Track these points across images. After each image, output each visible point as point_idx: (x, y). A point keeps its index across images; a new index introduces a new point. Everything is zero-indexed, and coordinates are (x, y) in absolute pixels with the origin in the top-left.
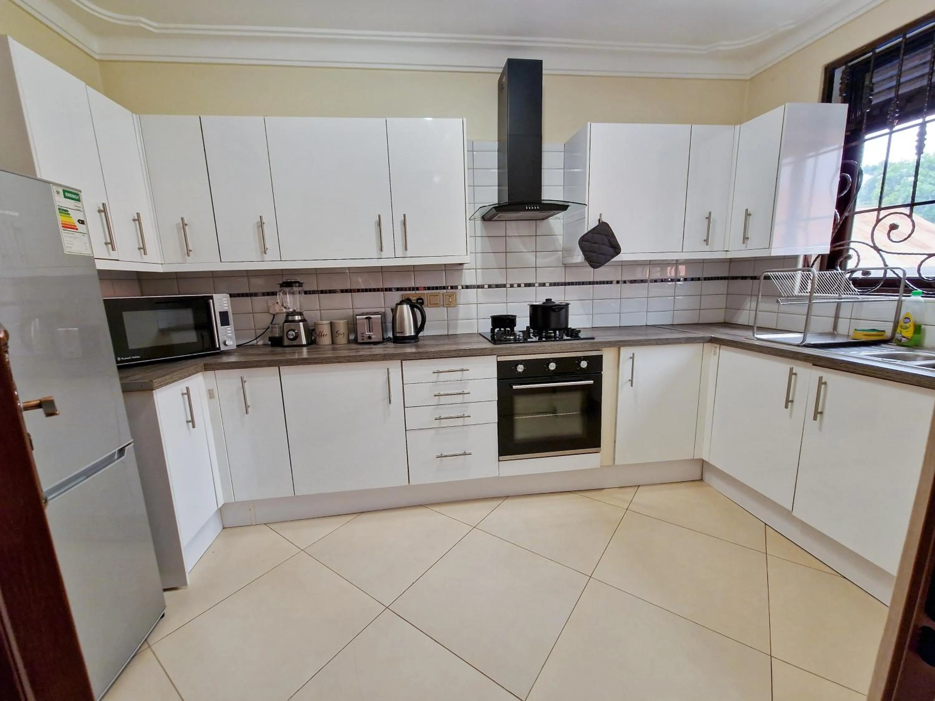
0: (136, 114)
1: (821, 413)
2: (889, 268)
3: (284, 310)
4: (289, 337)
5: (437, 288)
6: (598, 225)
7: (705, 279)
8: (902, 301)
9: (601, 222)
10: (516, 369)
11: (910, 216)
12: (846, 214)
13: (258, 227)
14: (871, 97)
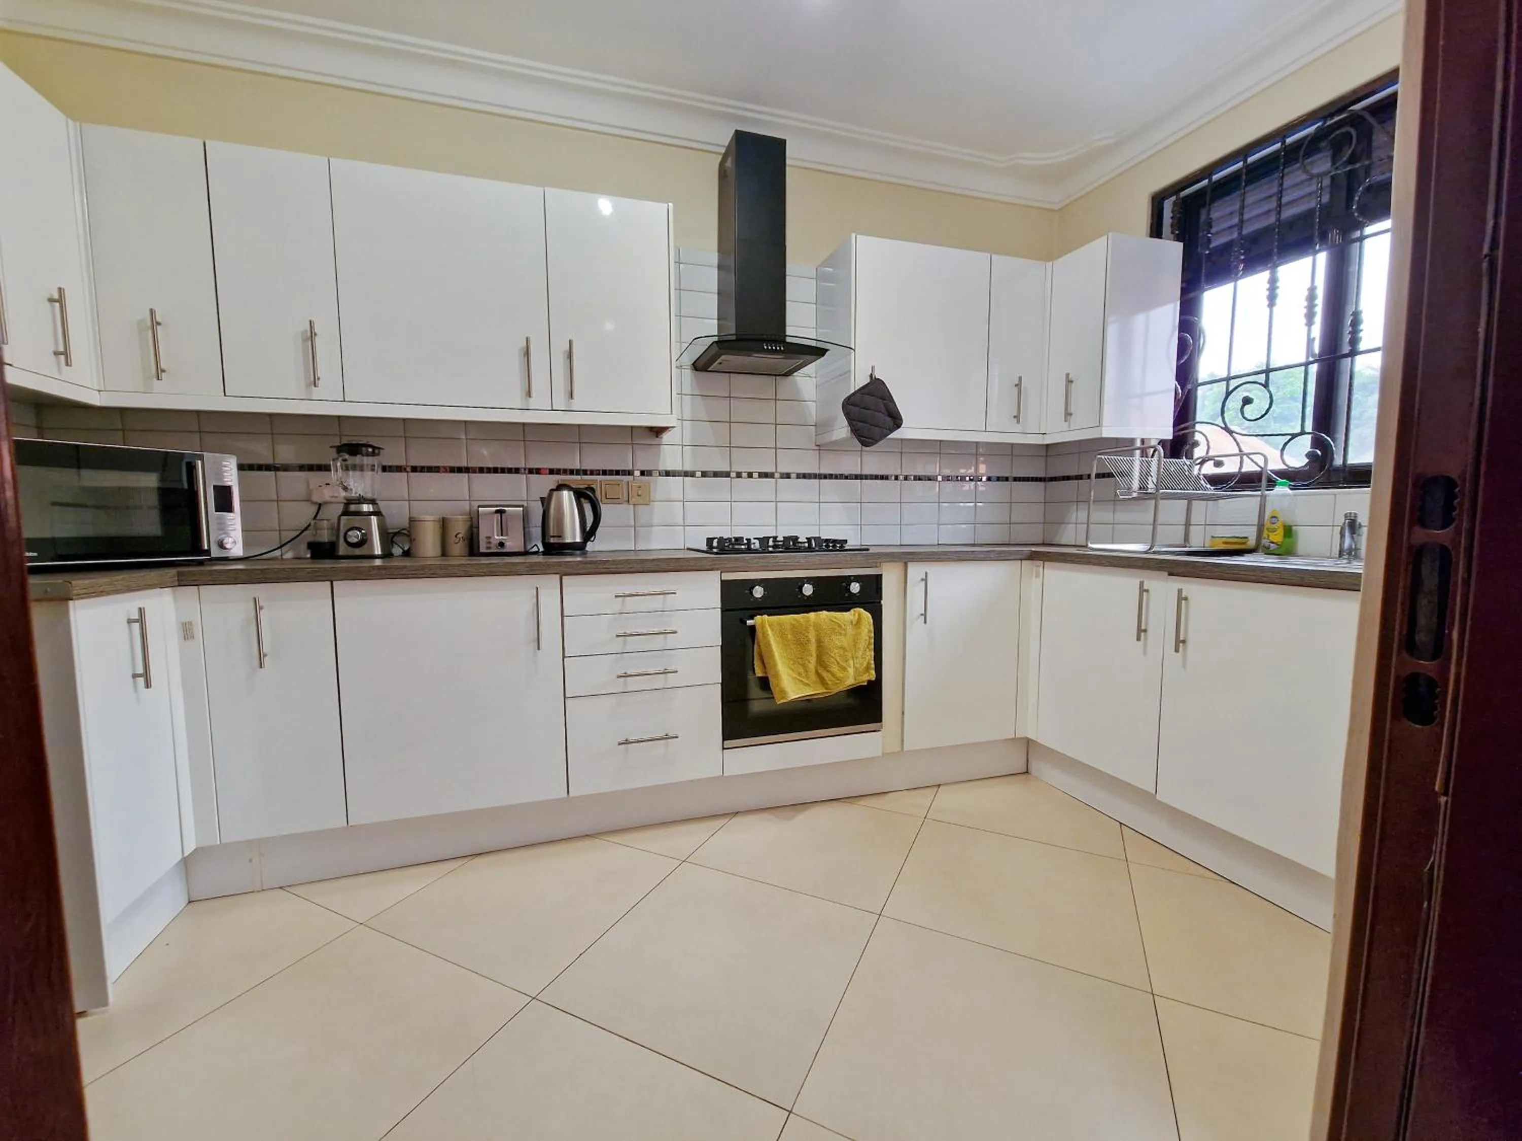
0: (74, 120)
1: (1184, 642)
2: (1244, 454)
3: (343, 494)
4: (350, 540)
5: (617, 473)
6: (869, 383)
7: (1016, 479)
8: (1265, 497)
9: (873, 377)
10: (751, 593)
11: (1266, 385)
12: (1189, 387)
13: (305, 340)
14: (1210, 235)
